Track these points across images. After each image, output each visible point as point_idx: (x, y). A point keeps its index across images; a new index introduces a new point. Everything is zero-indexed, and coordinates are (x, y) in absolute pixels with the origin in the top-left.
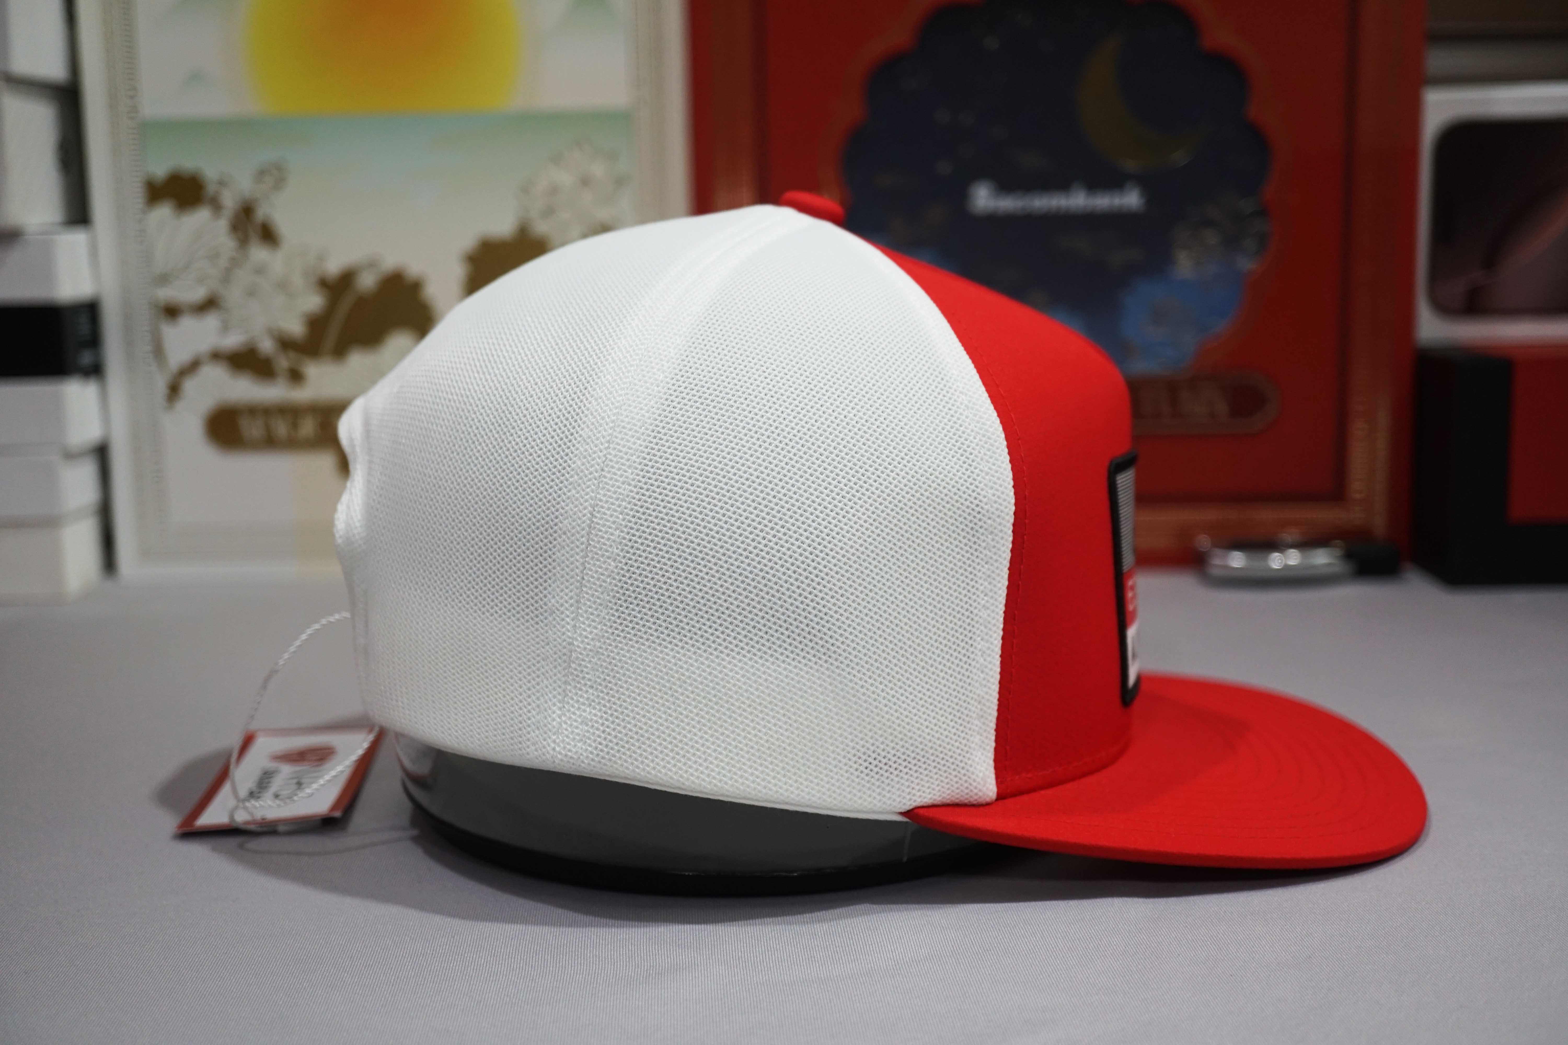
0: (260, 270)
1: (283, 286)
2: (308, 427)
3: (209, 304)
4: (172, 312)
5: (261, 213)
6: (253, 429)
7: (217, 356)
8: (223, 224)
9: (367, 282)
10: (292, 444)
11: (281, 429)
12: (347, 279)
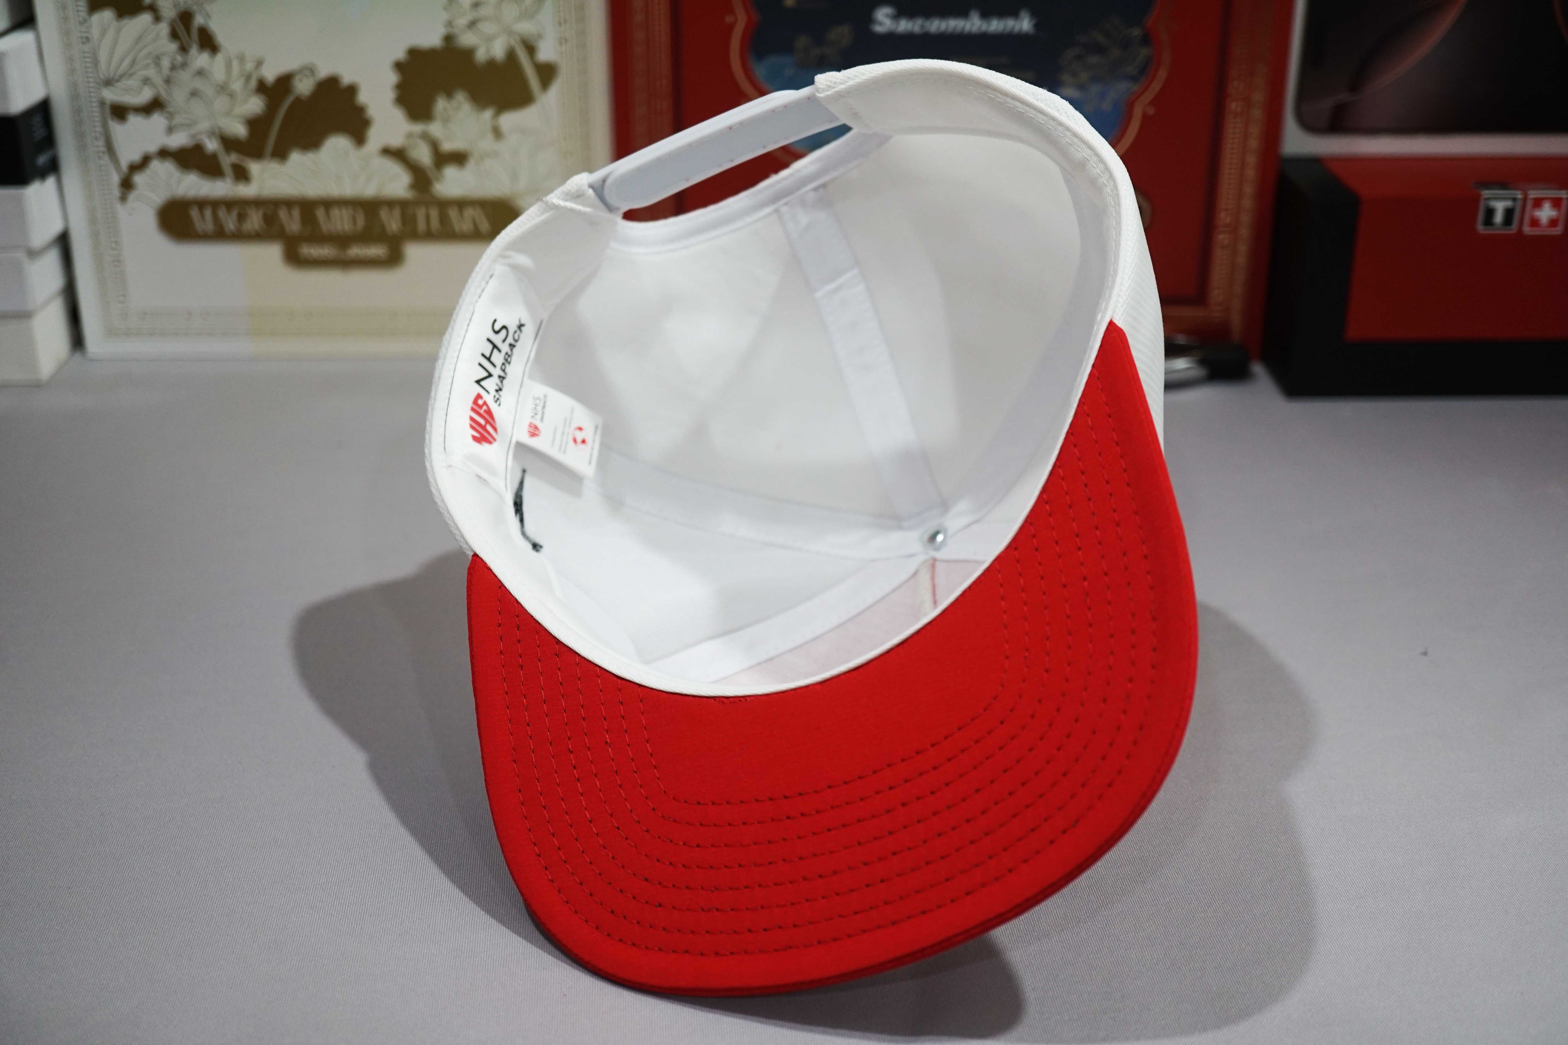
0: (200, 73)
1: (223, 88)
2: (254, 221)
3: (154, 106)
4: (120, 112)
5: (199, 20)
6: (203, 222)
7: (164, 153)
8: (164, 28)
9: (304, 87)
10: (240, 236)
11: (230, 223)
12: (285, 81)
